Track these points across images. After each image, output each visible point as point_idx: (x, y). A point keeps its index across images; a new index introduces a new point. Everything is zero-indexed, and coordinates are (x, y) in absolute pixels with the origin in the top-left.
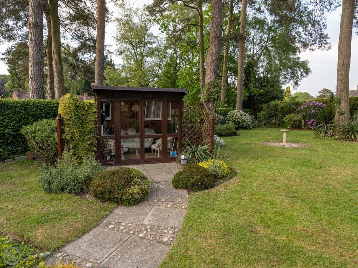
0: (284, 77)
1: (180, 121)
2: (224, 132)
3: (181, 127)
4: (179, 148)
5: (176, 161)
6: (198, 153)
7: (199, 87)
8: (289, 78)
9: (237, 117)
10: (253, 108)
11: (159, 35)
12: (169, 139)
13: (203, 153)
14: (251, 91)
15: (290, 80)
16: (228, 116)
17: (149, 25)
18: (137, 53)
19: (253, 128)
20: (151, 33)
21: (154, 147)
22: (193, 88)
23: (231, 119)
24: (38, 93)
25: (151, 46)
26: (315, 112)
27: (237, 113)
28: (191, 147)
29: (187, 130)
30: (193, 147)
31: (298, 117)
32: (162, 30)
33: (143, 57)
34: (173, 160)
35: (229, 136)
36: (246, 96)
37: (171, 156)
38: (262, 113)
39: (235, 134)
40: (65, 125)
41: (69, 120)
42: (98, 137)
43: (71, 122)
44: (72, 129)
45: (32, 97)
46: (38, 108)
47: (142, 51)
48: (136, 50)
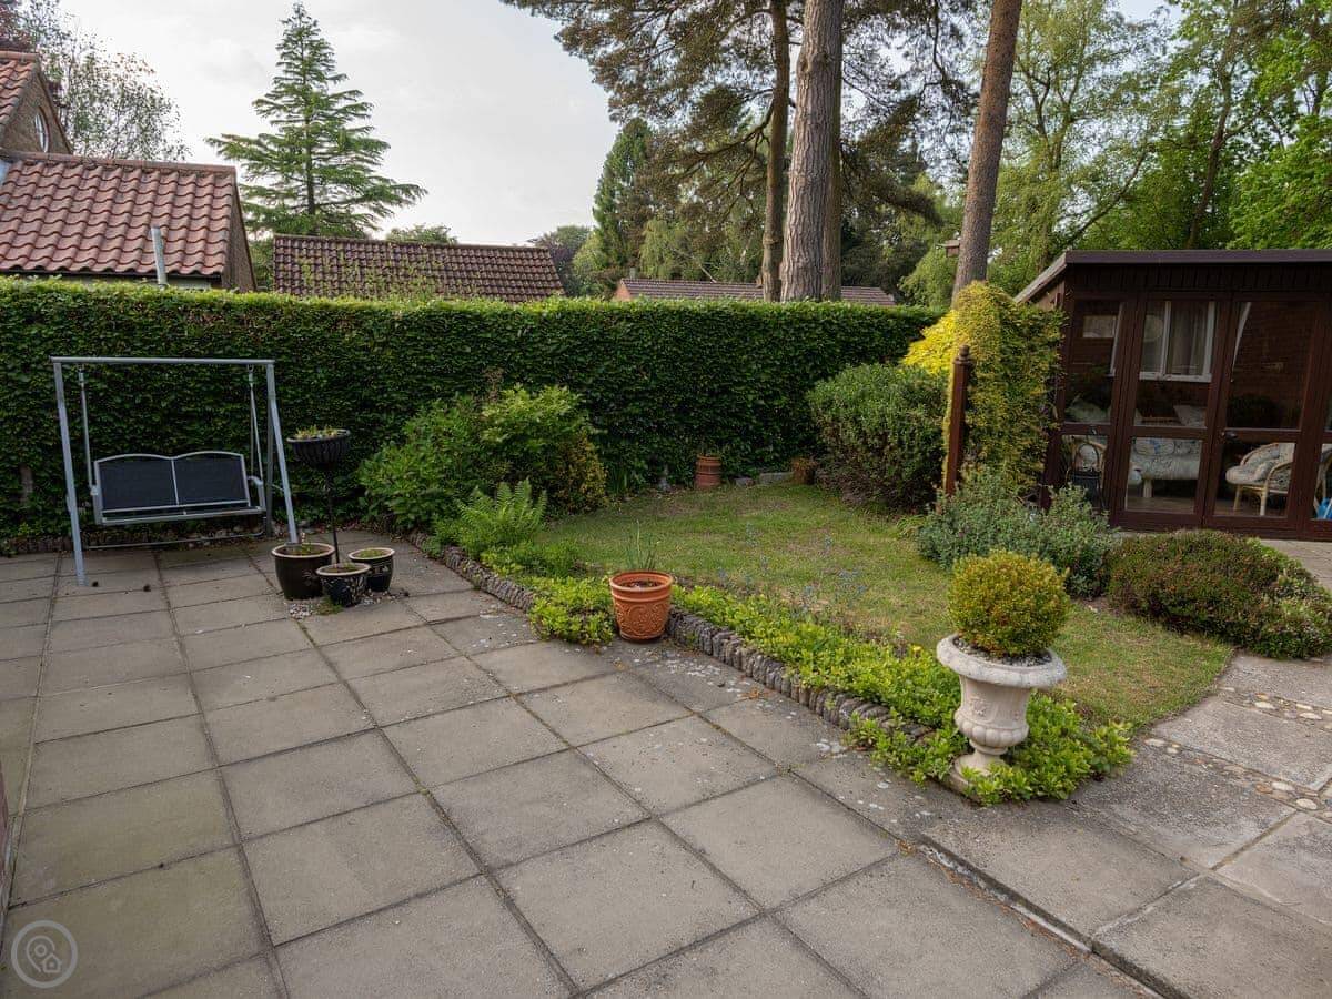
11: (1154, 18)
18: (1044, 108)
20: (1118, 14)
24: (807, 280)
33: (1070, 119)
40: (975, 384)
41: (987, 367)
42: (1055, 425)
43: (990, 375)
44: (991, 398)
45: (791, 295)
46: (824, 329)
47: (1067, 96)
48: (1041, 96)
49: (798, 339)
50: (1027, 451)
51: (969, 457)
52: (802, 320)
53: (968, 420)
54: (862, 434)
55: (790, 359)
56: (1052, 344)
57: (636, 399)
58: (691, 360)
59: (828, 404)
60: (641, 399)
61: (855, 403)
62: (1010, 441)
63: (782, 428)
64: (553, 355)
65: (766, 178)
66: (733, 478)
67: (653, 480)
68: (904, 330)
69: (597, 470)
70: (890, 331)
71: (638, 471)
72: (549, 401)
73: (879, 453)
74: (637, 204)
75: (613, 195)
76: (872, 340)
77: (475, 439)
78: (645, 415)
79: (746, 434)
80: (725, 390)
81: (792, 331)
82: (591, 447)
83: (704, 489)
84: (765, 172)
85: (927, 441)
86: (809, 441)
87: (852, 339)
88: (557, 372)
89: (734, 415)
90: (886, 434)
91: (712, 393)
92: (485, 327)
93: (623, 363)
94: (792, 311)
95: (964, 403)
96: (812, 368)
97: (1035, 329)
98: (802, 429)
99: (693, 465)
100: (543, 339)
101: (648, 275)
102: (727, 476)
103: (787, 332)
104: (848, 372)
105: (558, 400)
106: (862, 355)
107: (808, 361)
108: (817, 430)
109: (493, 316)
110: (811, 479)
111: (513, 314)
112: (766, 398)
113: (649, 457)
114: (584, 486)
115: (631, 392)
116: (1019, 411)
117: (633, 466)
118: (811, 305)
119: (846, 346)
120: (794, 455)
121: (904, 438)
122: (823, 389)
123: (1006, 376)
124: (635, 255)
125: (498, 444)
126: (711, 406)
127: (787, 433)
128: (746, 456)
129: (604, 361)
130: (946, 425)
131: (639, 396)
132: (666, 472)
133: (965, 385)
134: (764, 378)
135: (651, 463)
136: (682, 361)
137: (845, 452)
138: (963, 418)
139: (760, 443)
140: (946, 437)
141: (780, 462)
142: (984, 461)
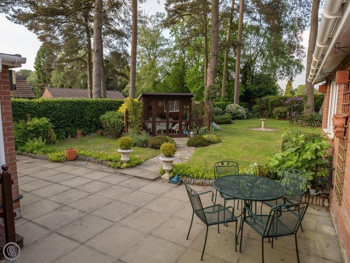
0: (280, 73)
1: (190, 112)
2: (221, 121)
3: (191, 116)
4: (189, 128)
5: (187, 137)
6: (201, 131)
7: (204, 84)
8: (285, 74)
9: (234, 110)
10: (250, 102)
11: (170, 38)
12: (183, 123)
13: (203, 131)
14: (248, 87)
15: (286, 76)
16: (226, 108)
17: (161, 30)
18: (150, 54)
19: (247, 118)
20: (163, 36)
21: (173, 128)
22: (199, 85)
23: (229, 111)
24: (98, 94)
25: (162, 48)
26: (298, 106)
27: (234, 106)
28: (197, 128)
29: (194, 118)
30: (198, 128)
31: (283, 110)
32: (173, 33)
33: (155, 57)
34: (186, 136)
35: (225, 124)
36: (243, 92)
37: (184, 134)
38: (256, 106)
39: (230, 123)
40: (129, 115)
41: (131, 112)
42: (143, 121)
43: (131, 113)
44: (132, 117)
45: (95, 97)
46: (102, 104)
47: (155, 52)
48: (149, 52)
49: (97, 106)
50: (139, 126)
51: (129, 127)
52: (98, 103)
53: (128, 121)
54: (110, 124)
55: (96, 111)
56: (142, 107)
57: (62, 120)
58: (74, 111)
59: (104, 119)
60: (63, 120)
61: (109, 119)
62: (136, 124)
63: (95, 125)
64: (42, 111)
65: (87, 66)
66: (85, 135)
67: (67, 137)
68: (119, 104)
69: (54, 135)
70: (116, 105)
71: (63, 135)
72: (43, 120)
73: (114, 128)
74: (48, 66)
75: (40, 63)
76: (112, 106)
77: (26, 129)
78: (64, 123)
79: (87, 126)
80: (82, 117)
81: (96, 105)
82: (52, 130)
83: (79, 138)
84: (87, 65)
85: (122, 125)
86: (101, 127)
87: (108, 106)
88: (43, 114)
89: (84, 122)
90: (115, 124)
91: (79, 118)
92: (25, 105)
93: (59, 112)
94: (95, 101)
95: (127, 118)
96: (100, 112)
97: (139, 105)
98: (99, 124)
99: (76, 133)
100: (39, 107)
101: (54, 86)
102: (84, 135)
103: (94, 105)
104: (107, 113)
105: (45, 120)
106: (111, 109)
107: (100, 111)
108: (102, 124)
109: (27, 103)
110: (102, 134)
111: (32, 102)
112: (91, 118)
113: (66, 132)
114: (51, 138)
115: (61, 118)
116: (137, 119)
117: (62, 134)
118: (99, 99)
119: (107, 107)
120: (98, 130)
121: (118, 125)
122: (103, 116)
123: (134, 113)
124: (49, 80)
125: (32, 130)
126: (79, 120)
127: (96, 126)
128: (88, 130)
129: (54, 112)
130: (125, 122)
131: (62, 119)
132: (70, 135)
133: (127, 115)
134: (90, 114)
135: (66, 133)
136: (72, 111)
137: (108, 128)
138: (127, 121)
139: (90, 128)
140: (125, 124)
141: (95, 131)
142: (131, 128)
